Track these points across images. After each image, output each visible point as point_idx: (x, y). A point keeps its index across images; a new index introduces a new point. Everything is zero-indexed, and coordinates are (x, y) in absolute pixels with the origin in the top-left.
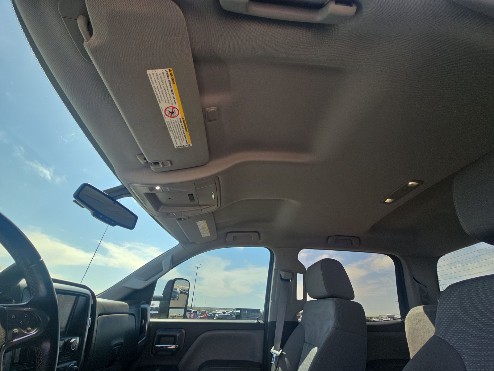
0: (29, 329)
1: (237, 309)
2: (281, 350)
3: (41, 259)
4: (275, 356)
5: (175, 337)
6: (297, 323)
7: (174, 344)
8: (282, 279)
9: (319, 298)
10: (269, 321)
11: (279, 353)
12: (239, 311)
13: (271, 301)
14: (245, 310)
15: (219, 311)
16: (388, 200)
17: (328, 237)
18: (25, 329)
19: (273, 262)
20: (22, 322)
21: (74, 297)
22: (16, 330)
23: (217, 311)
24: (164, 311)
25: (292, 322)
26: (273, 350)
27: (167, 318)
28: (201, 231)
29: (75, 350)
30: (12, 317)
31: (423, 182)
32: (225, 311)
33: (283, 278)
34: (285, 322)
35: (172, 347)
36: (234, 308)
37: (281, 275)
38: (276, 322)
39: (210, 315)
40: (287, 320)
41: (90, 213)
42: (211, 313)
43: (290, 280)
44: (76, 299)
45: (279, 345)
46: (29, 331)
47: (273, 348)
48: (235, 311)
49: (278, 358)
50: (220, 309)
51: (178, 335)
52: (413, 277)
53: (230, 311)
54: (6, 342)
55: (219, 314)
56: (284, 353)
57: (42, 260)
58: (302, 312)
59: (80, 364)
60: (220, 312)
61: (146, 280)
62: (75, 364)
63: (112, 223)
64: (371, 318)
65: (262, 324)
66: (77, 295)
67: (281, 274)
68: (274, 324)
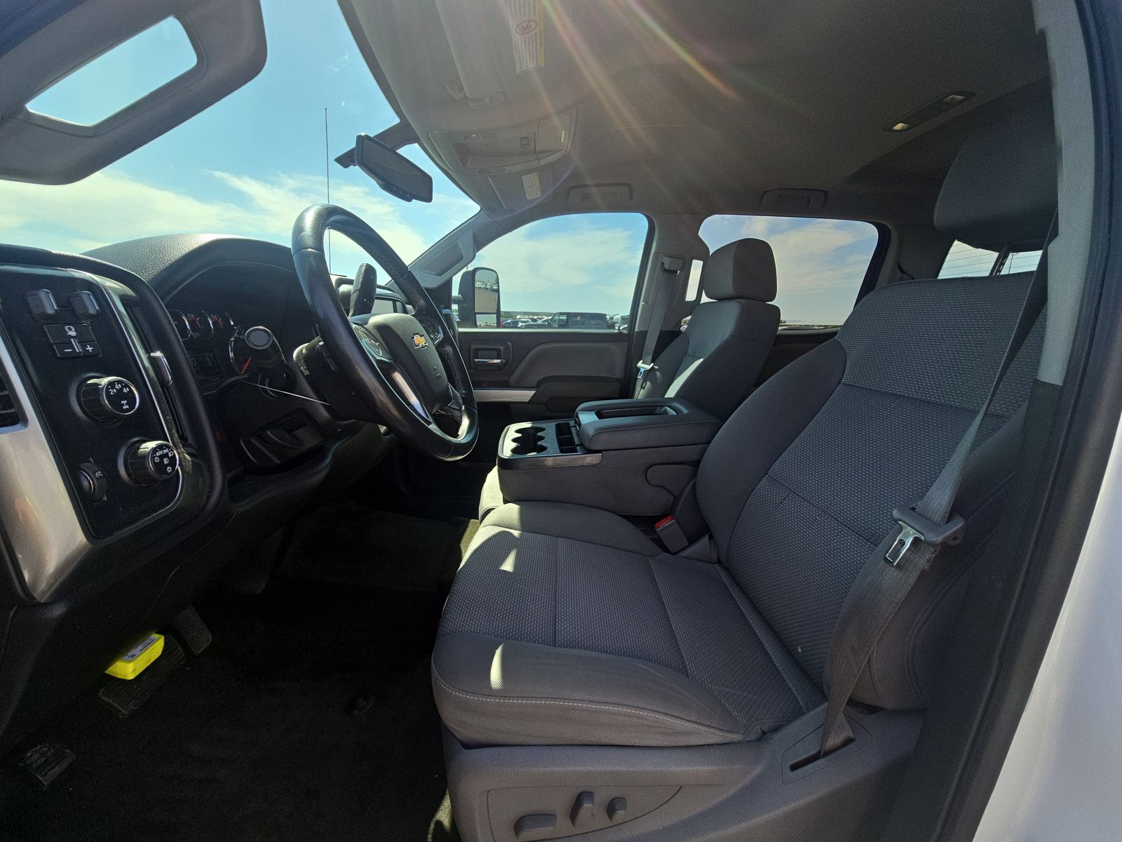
1: (562, 314)
2: (652, 364)
4: (642, 370)
5: (498, 350)
6: (679, 333)
7: (498, 359)
8: (665, 270)
9: (720, 299)
10: (636, 330)
11: (648, 367)
12: (564, 318)
13: (642, 303)
14: (576, 315)
15: (523, 316)
16: (899, 126)
17: (766, 192)
19: (652, 240)
23: (518, 317)
24: (469, 316)
25: (673, 332)
26: (640, 364)
27: (476, 326)
28: (526, 190)
31: (974, 94)
32: (535, 317)
33: (666, 268)
34: (661, 331)
35: (496, 361)
36: (555, 312)
37: (663, 264)
38: (647, 332)
39: (508, 323)
40: (664, 329)
42: (509, 321)
43: (679, 272)
45: (650, 358)
47: (641, 361)
48: (557, 318)
49: (646, 373)
50: (525, 314)
51: (502, 348)
52: (899, 264)
53: (546, 318)
55: (525, 322)
56: (656, 367)
58: (689, 318)
60: (525, 318)
63: (408, 196)
64: (813, 326)
65: (625, 334)
67: (664, 261)
68: (643, 334)
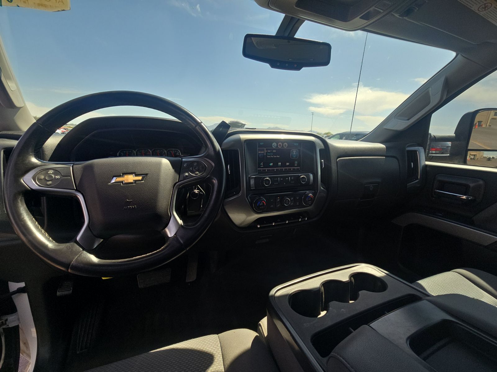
5: (467, 186)
7: (466, 195)
18: (194, 172)
20: (191, 168)
22: (187, 174)
30: (185, 166)
35: (463, 197)
46: (197, 174)
51: (471, 185)
54: (179, 182)
61: (408, 120)
63: (296, 65)
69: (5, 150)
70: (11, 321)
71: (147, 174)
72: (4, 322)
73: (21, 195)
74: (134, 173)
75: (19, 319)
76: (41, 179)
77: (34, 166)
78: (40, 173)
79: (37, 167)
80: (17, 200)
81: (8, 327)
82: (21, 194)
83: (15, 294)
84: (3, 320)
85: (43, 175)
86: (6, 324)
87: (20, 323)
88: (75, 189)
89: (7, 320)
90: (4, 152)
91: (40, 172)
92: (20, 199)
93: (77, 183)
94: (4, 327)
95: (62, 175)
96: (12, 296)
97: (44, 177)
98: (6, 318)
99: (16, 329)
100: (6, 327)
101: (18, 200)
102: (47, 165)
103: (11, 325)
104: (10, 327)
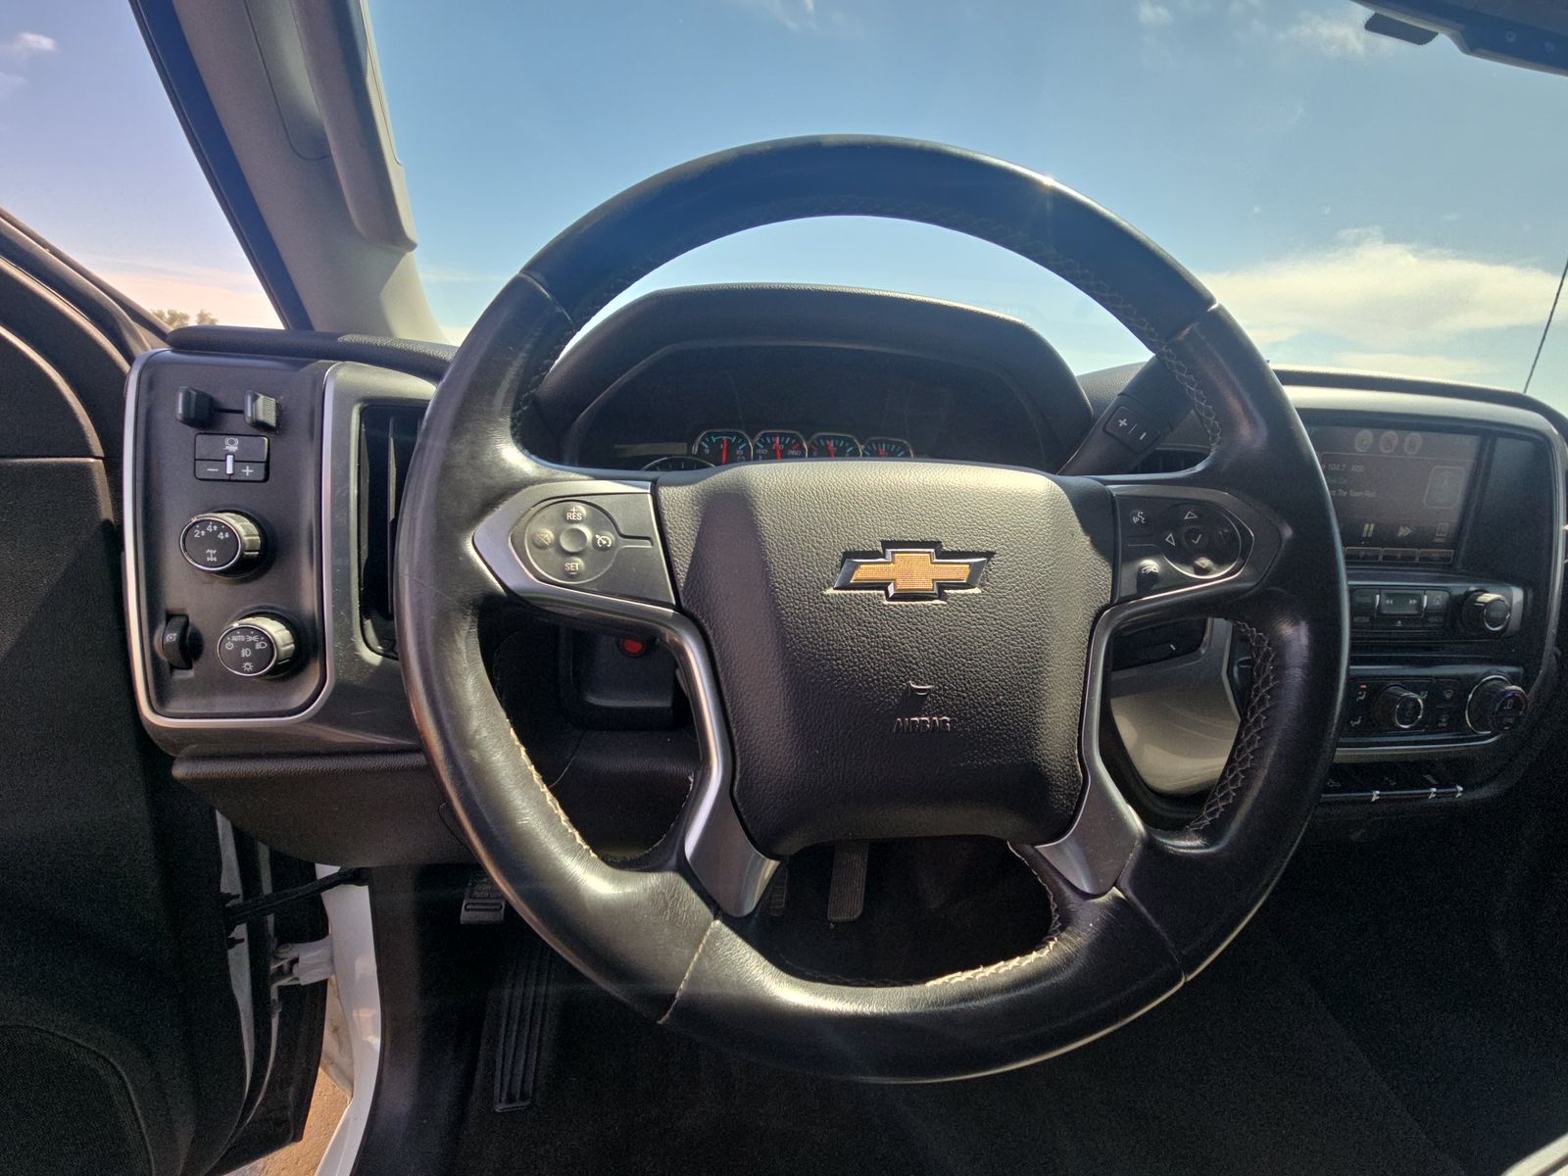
0: (1204, 562)
3: (1214, 307)
18: (1187, 559)
20: (1171, 535)
21: (1469, 442)
22: (1151, 565)
29: (1503, 631)
30: (1135, 520)
41: (1448, 38)
44: (1481, 449)
46: (1206, 571)
54: (1115, 601)
57: (1220, 308)
59: (1538, 681)
62: (1514, 679)
66: (1487, 433)
69: (366, 405)
70: (308, 963)
71: (989, 555)
72: (286, 968)
73: (469, 619)
74: (935, 544)
75: (332, 961)
76: (543, 547)
77: (514, 486)
78: (539, 516)
79: (526, 486)
80: (455, 641)
81: (294, 983)
82: (470, 612)
83: (331, 886)
84: (282, 959)
85: (550, 523)
86: (291, 971)
87: (334, 972)
88: (674, 602)
89: (295, 961)
90: (362, 413)
91: (538, 512)
92: (463, 633)
93: (682, 577)
94: (285, 982)
95: (622, 531)
96: (323, 894)
97: (552, 535)
98: (292, 955)
99: (318, 992)
100: (290, 983)
101: (457, 637)
102: (562, 480)
103: (306, 978)
104: (303, 984)
